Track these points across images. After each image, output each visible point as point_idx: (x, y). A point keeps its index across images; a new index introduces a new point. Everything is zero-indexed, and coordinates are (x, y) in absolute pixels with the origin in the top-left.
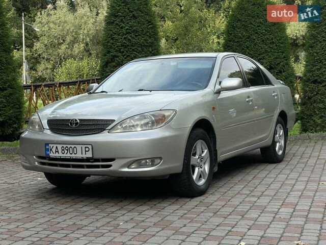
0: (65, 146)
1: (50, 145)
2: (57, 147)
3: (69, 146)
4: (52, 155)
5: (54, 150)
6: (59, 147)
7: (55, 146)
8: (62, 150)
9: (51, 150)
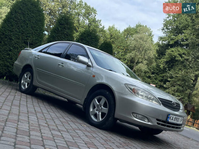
0: (176, 117)
1: (171, 115)
2: (173, 117)
3: (177, 117)
4: (170, 121)
5: (171, 118)
6: (174, 117)
7: (173, 116)
8: (175, 119)
9: (170, 118)
